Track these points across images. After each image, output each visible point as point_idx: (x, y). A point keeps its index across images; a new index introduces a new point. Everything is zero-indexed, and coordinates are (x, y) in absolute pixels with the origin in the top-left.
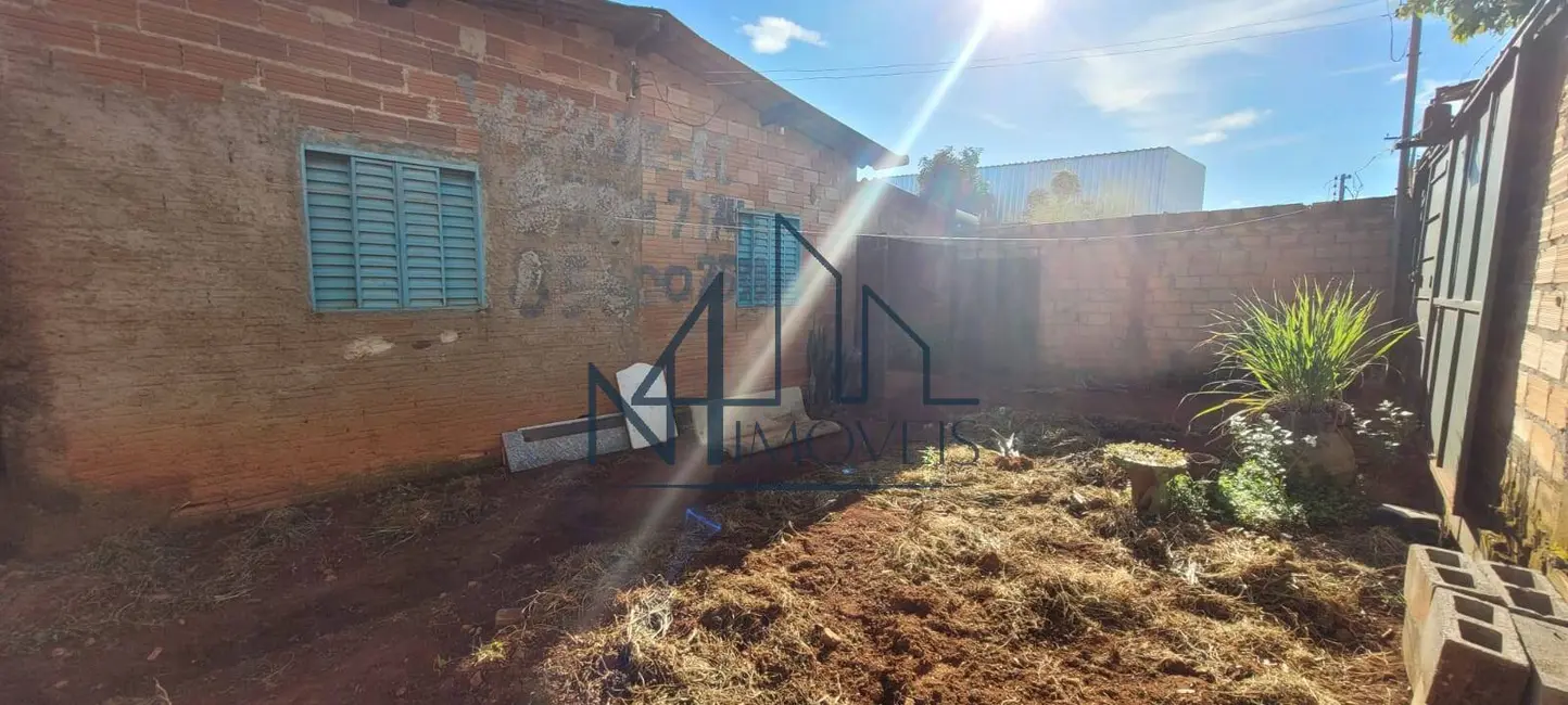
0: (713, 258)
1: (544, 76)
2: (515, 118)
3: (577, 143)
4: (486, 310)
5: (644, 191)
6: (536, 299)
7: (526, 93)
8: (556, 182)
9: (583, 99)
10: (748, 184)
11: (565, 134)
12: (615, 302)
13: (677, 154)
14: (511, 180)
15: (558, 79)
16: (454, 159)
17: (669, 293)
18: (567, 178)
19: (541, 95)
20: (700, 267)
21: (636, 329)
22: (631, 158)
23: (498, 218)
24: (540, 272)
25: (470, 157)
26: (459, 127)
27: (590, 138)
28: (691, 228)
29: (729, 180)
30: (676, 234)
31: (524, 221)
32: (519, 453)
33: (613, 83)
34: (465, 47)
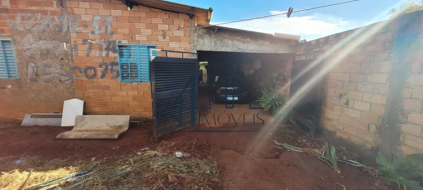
0: (106, 63)
1: (29, 8)
2: (21, 23)
3: (43, 27)
4: (19, 79)
5: (72, 41)
6: (34, 77)
7: (24, 15)
8: (37, 41)
9: (44, 13)
10: (123, 34)
11: (39, 25)
12: (63, 78)
13: (86, 26)
14: (21, 42)
15: (34, 8)
16: (5, 38)
17: (87, 76)
18: (40, 39)
19: (29, 14)
20: (101, 66)
21: (74, 87)
22: (65, 30)
23: (20, 53)
24: (35, 69)
25: (9, 36)
26: (5, 28)
27: (48, 26)
28: (95, 53)
29: (112, 33)
30: (88, 55)
31: (28, 53)
32: (27, 120)
33: (55, 6)
34: (3, 5)
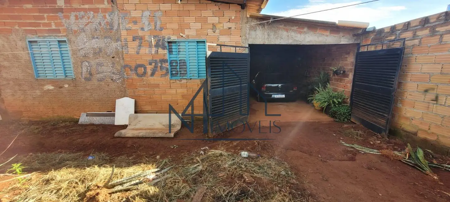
0: (156, 61)
1: (82, 7)
2: (75, 22)
3: (95, 26)
4: (74, 79)
5: (122, 39)
6: (88, 76)
7: (77, 13)
8: (90, 40)
9: (96, 11)
10: (172, 29)
11: (91, 24)
12: (115, 77)
13: (135, 23)
14: (76, 41)
15: (87, 6)
16: (61, 38)
17: (137, 75)
18: (93, 38)
19: (82, 13)
20: (150, 64)
21: (124, 86)
22: (116, 27)
23: (74, 53)
24: (89, 68)
25: (64, 36)
26: (60, 28)
27: (100, 24)
28: (145, 50)
29: (161, 29)
30: (138, 53)
31: (82, 53)
32: (84, 119)
33: (106, 3)
34: (58, 4)
